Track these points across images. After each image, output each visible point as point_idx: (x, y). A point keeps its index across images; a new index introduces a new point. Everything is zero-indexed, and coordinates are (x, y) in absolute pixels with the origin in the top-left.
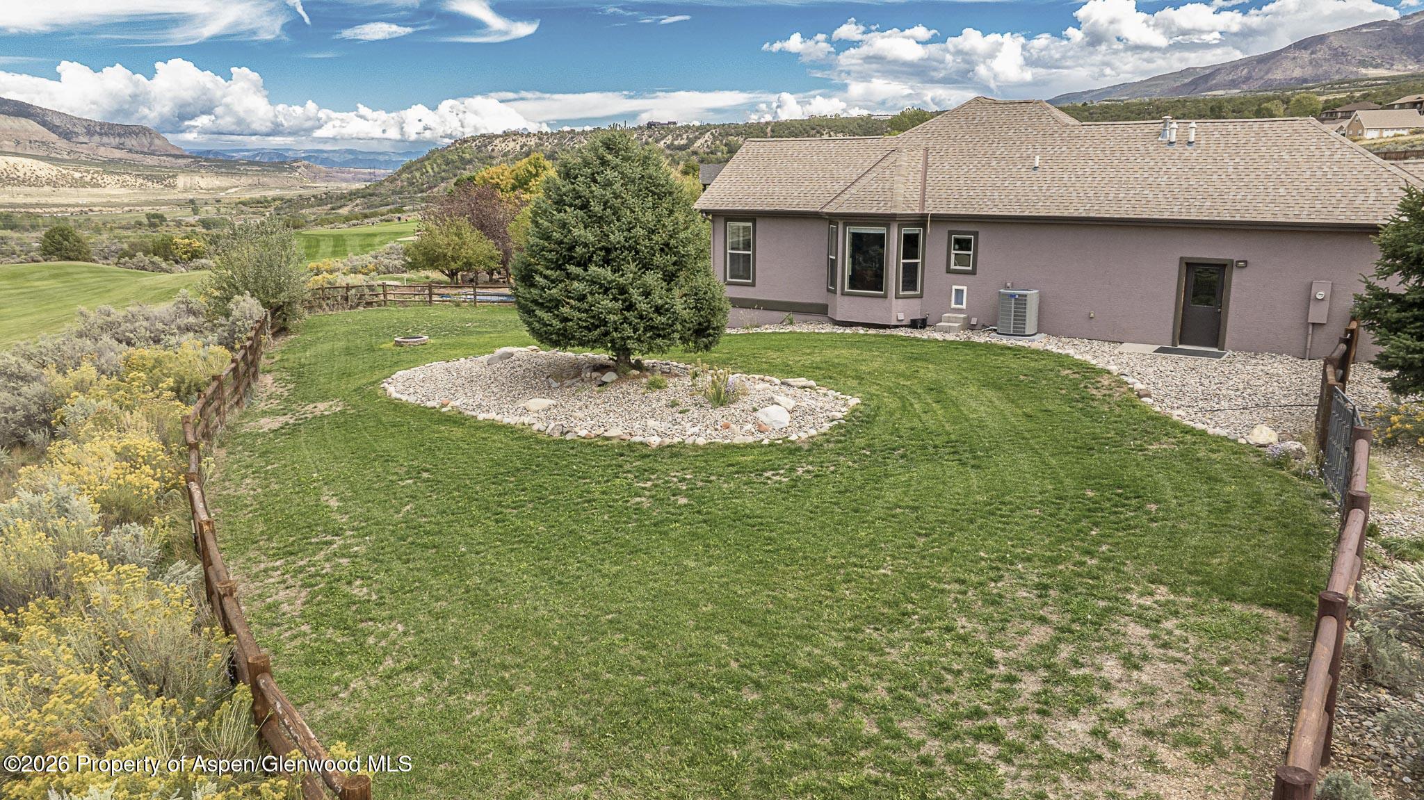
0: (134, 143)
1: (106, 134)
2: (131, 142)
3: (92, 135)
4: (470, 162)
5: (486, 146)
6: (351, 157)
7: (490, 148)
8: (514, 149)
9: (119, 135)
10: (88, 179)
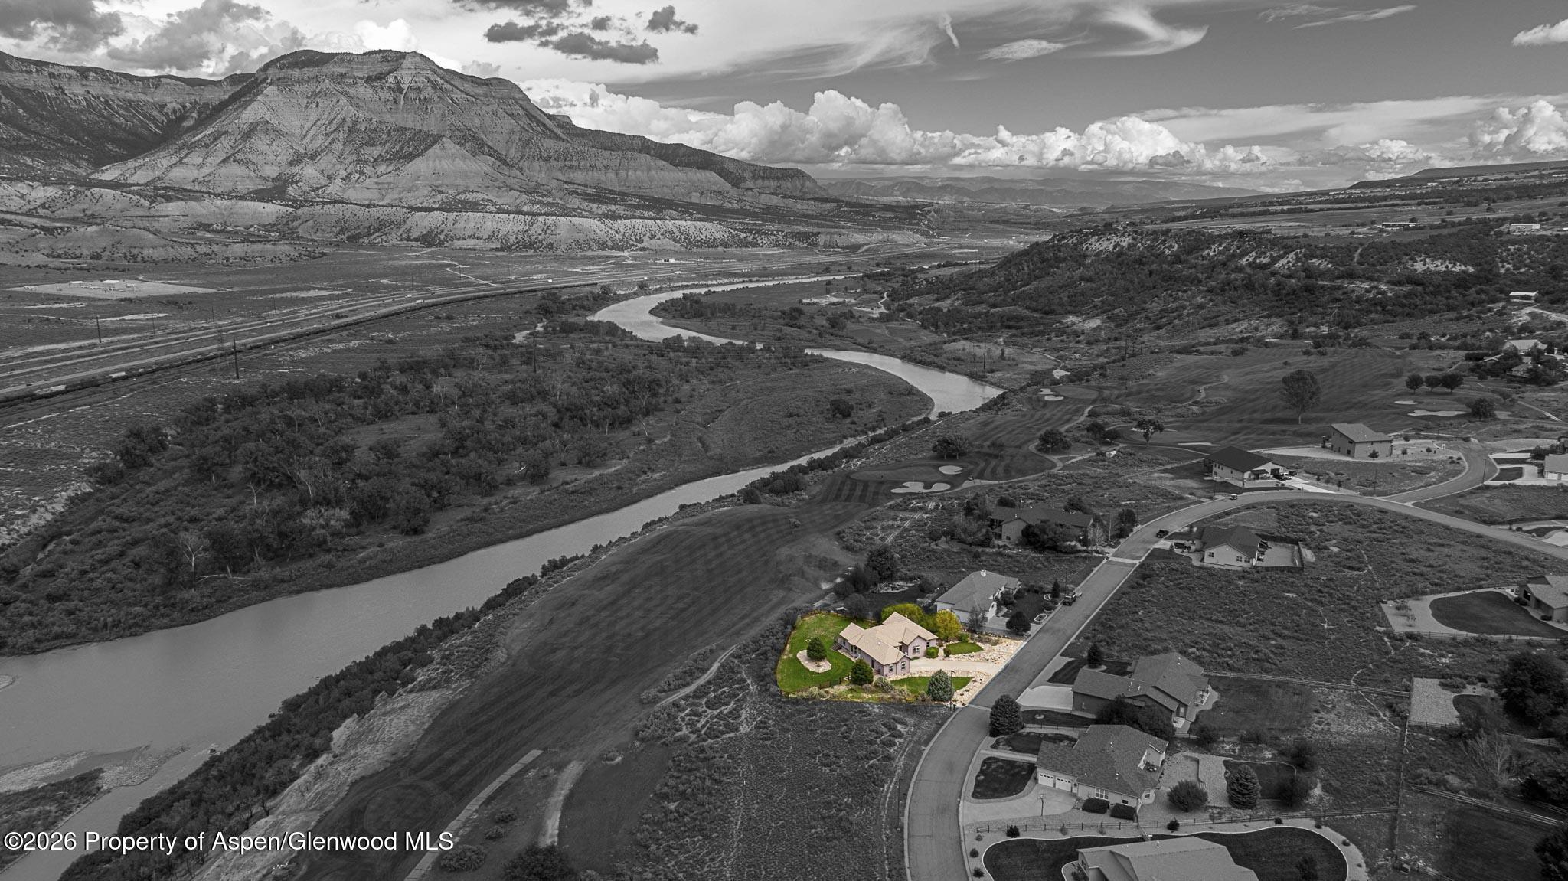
0: (789, 185)
1: (768, 178)
2: (787, 185)
3: (757, 179)
4: (1065, 259)
5: (1081, 244)
6: (986, 186)
7: (1085, 246)
8: (1107, 249)
9: (778, 179)
10: (750, 239)
